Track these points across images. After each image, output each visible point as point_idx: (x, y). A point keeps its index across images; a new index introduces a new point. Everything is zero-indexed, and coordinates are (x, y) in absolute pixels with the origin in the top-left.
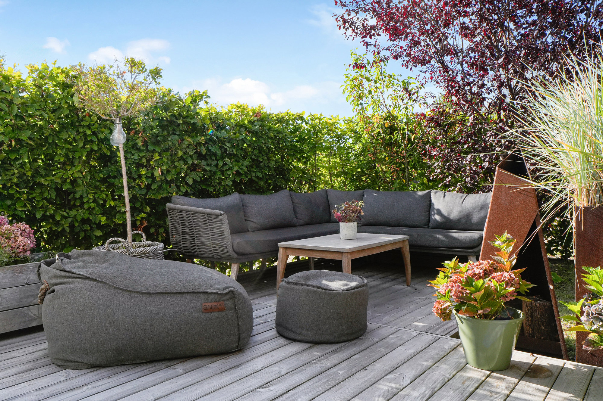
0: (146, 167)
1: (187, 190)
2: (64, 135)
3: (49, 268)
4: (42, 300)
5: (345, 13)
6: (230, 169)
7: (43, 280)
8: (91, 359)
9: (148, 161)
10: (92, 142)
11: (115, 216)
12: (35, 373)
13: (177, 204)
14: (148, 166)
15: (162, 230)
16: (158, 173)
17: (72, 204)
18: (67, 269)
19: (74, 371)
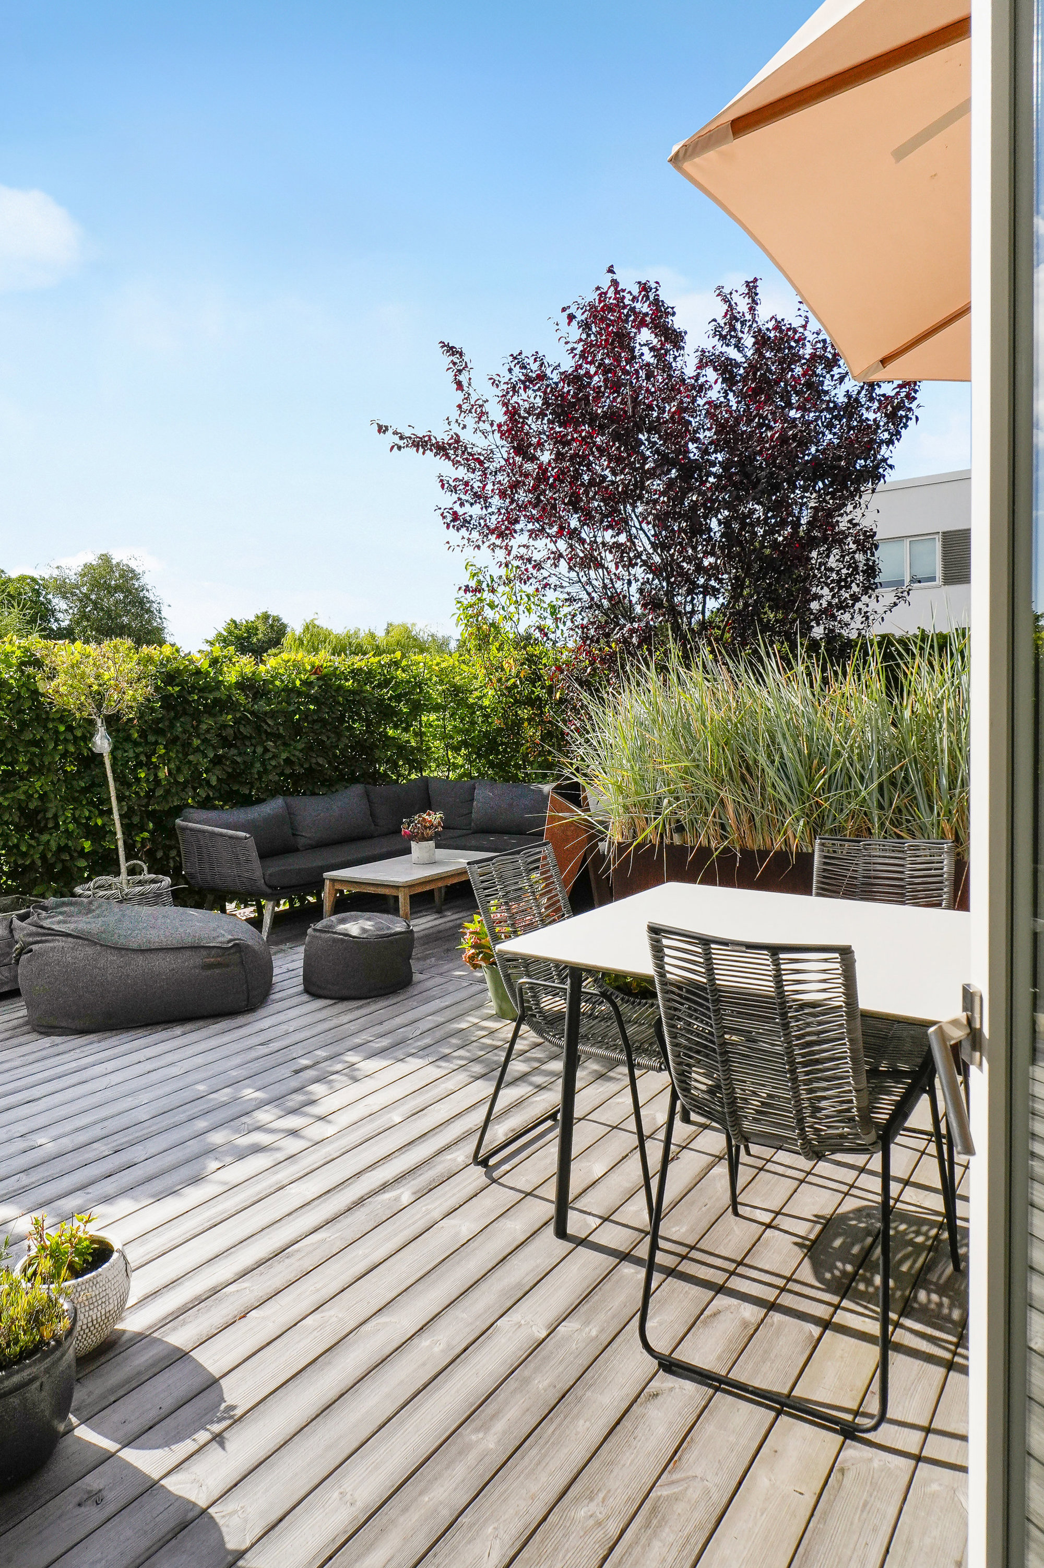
0: (146, 765)
1: (208, 795)
2: (27, 736)
3: (23, 924)
4: (17, 961)
5: (455, 502)
6: (275, 757)
7: (16, 937)
8: (78, 1024)
9: (149, 757)
10: (66, 740)
11: (104, 837)
12: (15, 1041)
13: (190, 822)
14: (148, 765)
15: (173, 853)
16: (164, 773)
17: (42, 825)
18: (45, 925)
19: (60, 1038)
